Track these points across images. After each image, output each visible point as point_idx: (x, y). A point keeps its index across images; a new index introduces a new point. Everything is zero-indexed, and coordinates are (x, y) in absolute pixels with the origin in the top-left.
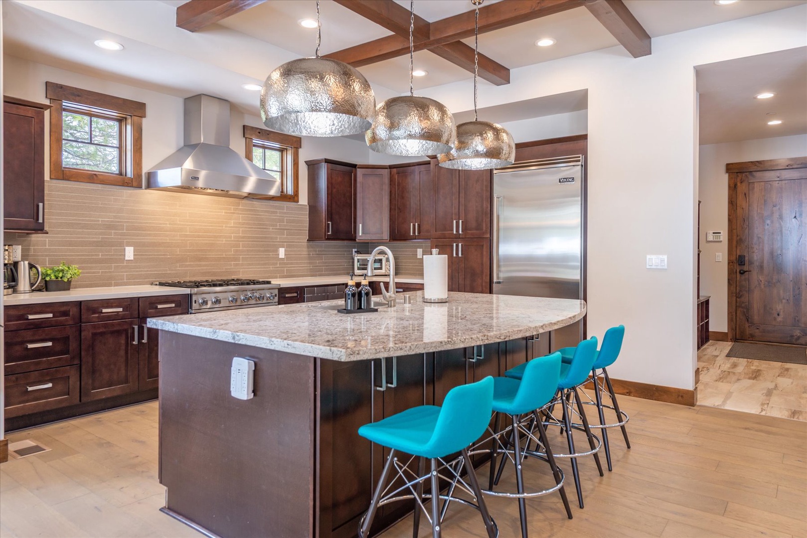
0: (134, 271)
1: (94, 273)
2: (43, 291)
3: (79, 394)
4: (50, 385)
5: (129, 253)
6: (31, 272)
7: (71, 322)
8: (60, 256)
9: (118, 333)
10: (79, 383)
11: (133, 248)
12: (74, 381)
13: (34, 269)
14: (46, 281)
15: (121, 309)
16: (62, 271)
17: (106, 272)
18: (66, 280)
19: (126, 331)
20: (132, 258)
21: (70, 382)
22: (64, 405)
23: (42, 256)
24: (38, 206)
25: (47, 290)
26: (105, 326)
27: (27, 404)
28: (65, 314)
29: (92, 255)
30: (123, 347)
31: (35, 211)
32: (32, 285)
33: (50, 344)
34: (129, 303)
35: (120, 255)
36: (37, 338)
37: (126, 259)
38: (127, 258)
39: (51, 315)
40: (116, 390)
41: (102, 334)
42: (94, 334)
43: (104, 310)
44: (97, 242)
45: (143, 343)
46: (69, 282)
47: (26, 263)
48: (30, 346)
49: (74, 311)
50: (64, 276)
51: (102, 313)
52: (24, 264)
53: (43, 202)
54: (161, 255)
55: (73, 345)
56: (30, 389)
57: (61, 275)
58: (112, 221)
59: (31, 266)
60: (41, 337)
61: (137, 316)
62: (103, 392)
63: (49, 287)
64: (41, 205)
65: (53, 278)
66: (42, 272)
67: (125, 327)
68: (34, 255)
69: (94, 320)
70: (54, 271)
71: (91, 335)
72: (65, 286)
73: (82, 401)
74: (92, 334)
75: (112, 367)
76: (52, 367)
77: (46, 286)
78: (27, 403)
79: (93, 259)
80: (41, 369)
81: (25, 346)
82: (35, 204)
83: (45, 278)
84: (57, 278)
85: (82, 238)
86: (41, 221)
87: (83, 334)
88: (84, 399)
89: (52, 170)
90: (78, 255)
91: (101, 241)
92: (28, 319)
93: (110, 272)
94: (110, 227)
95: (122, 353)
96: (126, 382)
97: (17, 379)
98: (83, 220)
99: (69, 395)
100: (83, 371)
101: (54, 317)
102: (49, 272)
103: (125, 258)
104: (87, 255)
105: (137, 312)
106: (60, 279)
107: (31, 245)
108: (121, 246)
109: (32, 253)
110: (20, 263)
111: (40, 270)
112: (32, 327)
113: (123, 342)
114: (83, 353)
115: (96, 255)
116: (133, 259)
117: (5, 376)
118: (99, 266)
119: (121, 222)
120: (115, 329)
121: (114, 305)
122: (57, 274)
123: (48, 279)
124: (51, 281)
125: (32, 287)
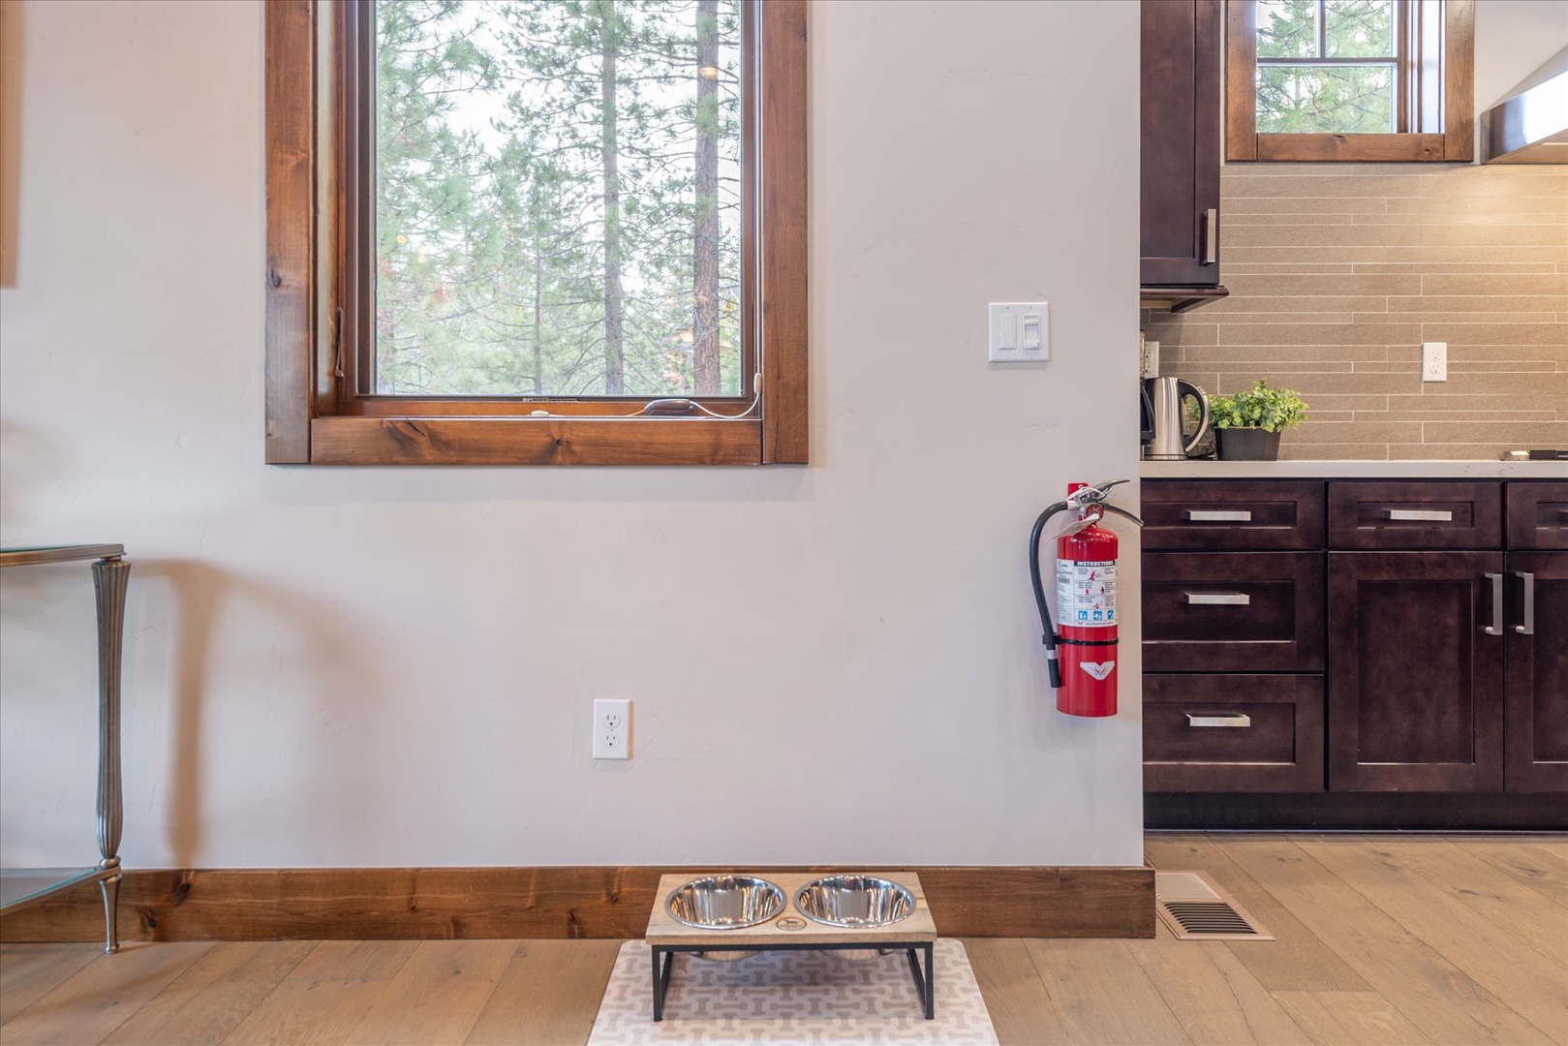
0: (1450, 416)
1: (1336, 416)
2: (1211, 459)
3: (1321, 765)
4: (1244, 721)
5: (1435, 361)
6: (1184, 406)
7: (1298, 543)
8: (1248, 370)
9: (1436, 590)
10: (1321, 730)
11: (1444, 345)
12: (1308, 717)
13: (1190, 397)
14: (1219, 432)
15: (1446, 516)
16: (1261, 402)
17: (1367, 416)
18: (1270, 428)
19: (1463, 586)
20: (1442, 376)
21: (1298, 723)
22: (1281, 787)
23: (1207, 369)
24: (1204, 219)
25: (1220, 458)
26: (1399, 563)
27: (1186, 763)
28: (1284, 515)
29: (1332, 367)
30: (1453, 640)
31: (1197, 233)
32: (1186, 440)
33: (1243, 599)
34: (1470, 498)
35: (1409, 367)
36: (1209, 577)
37: (1425, 378)
38: (1427, 376)
39: (1246, 516)
40: (1434, 777)
41: (1388, 588)
42: (1364, 586)
43: (1397, 514)
44: (1346, 328)
45: (1520, 635)
46: (1276, 436)
47: (1173, 381)
48: (1195, 599)
49: (1307, 508)
50: (1266, 418)
51: (1388, 520)
52: (1168, 384)
53: (1217, 206)
54: (1531, 367)
55: (1305, 613)
56: (1197, 722)
57: (1257, 414)
58: (1386, 268)
59: (1185, 390)
60: (1221, 578)
61: (1496, 542)
62: (1390, 774)
63: (1227, 448)
64: (1211, 213)
65: (1238, 420)
66: (1210, 405)
67: (1460, 573)
68: (1188, 367)
69: (1364, 542)
70: (1241, 406)
71: (1355, 587)
72: (1266, 445)
73: (1333, 789)
74: (1359, 583)
75: (1419, 696)
76: (1249, 669)
77: (1220, 445)
78: (1188, 760)
79: (1335, 376)
80: (1220, 669)
81: (1180, 597)
82: (1197, 215)
83: (1216, 424)
84: (1246, 423)
85: (1303, 318)
86: (1211, 259)
87: (1333, 581)
88: (1336, 784)
89: (1229, 137)
90: (1295, 368)
91: (1355, 327)
92: (1188, 522)
93: (1380, 416)
94: (1381, 283)
95: (1450, 657)
96: (1466, 754)
97: (1162, 686)
98: (1307, 268)
99: (1294, 762)
100: (1334, 694)
101: (1254, 521)
102: (1228, 405)
103: (1421, 376)
104: (1320, 367)
105: (1496, 530)
106: (1254, 428)
107: (1182, 341)
108: (1412, 338)
109: (1182, 360)
110: (1158, 382)
111: (1205, 399)
112: (1199, 545)
113: (1453, 622)
114: (1333, 641)
115: (1341, 367)
116: (1445, 379)
117: (1143, 672)
118: (1348, 398)
119: (1411, 267)
120: (1428, 576)
121: (1428, 499)
122: (1246, 411)
123: (1224, 424)
124: (1232, 430)
125: (1187, 446)
